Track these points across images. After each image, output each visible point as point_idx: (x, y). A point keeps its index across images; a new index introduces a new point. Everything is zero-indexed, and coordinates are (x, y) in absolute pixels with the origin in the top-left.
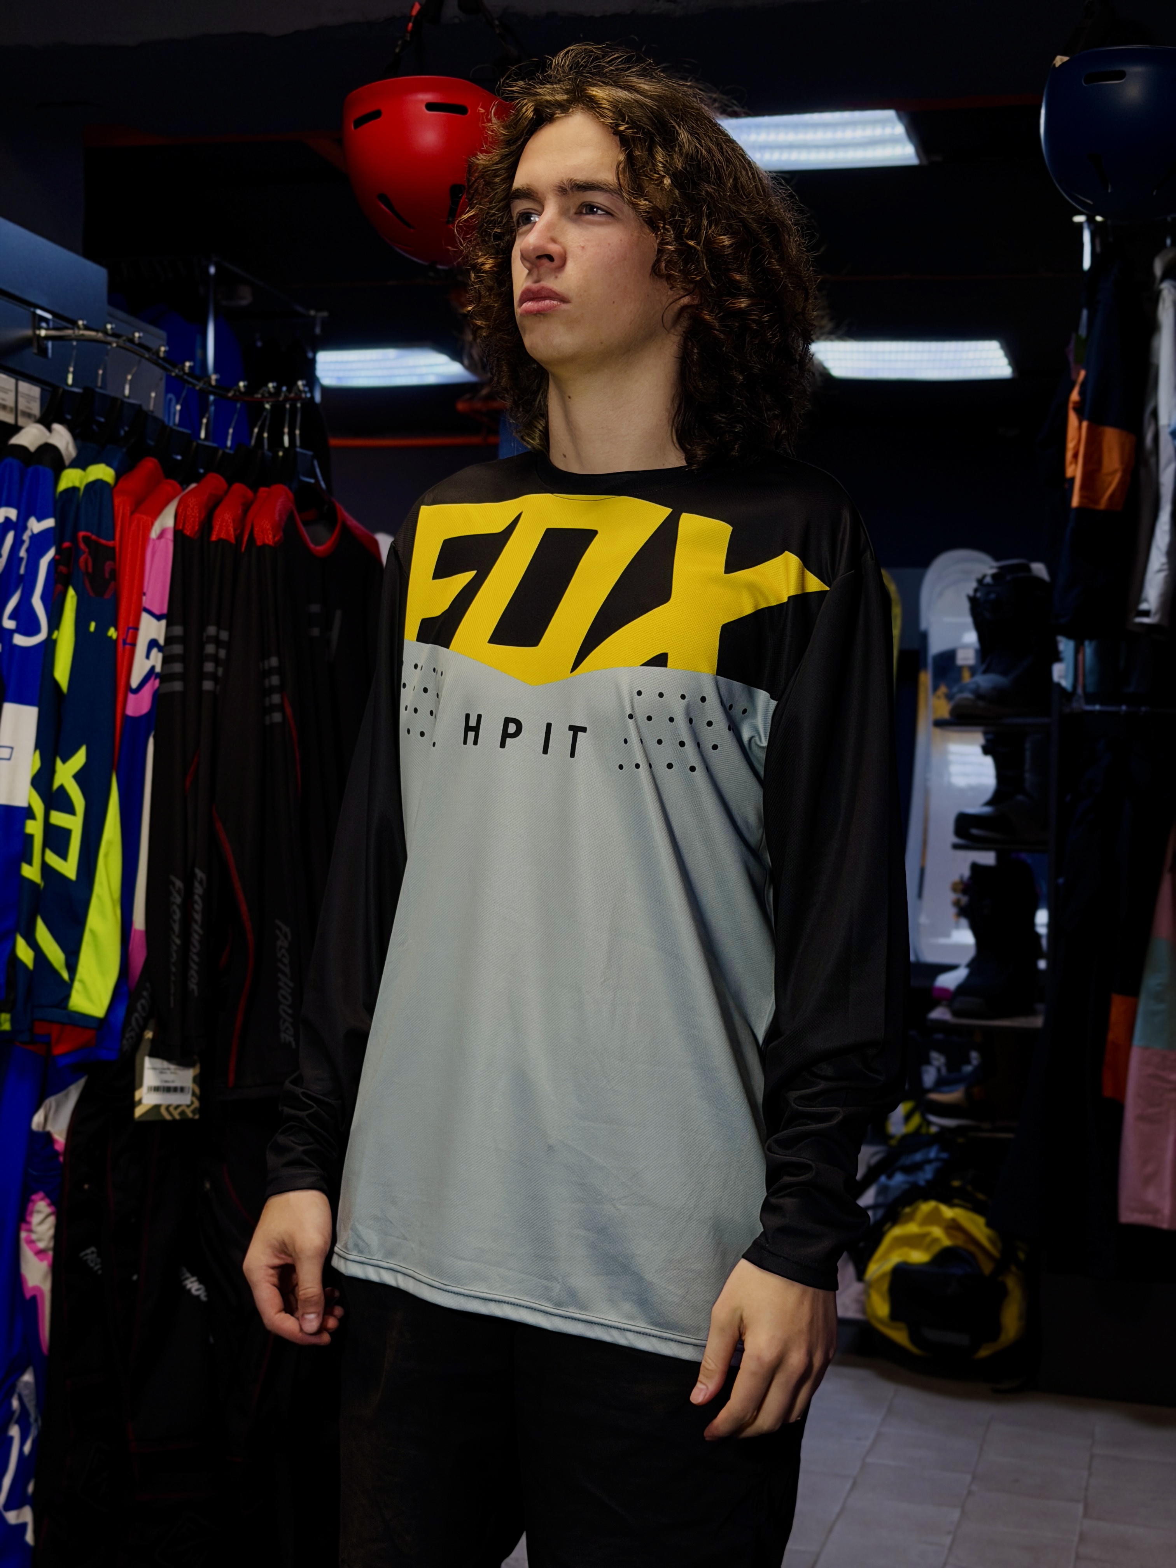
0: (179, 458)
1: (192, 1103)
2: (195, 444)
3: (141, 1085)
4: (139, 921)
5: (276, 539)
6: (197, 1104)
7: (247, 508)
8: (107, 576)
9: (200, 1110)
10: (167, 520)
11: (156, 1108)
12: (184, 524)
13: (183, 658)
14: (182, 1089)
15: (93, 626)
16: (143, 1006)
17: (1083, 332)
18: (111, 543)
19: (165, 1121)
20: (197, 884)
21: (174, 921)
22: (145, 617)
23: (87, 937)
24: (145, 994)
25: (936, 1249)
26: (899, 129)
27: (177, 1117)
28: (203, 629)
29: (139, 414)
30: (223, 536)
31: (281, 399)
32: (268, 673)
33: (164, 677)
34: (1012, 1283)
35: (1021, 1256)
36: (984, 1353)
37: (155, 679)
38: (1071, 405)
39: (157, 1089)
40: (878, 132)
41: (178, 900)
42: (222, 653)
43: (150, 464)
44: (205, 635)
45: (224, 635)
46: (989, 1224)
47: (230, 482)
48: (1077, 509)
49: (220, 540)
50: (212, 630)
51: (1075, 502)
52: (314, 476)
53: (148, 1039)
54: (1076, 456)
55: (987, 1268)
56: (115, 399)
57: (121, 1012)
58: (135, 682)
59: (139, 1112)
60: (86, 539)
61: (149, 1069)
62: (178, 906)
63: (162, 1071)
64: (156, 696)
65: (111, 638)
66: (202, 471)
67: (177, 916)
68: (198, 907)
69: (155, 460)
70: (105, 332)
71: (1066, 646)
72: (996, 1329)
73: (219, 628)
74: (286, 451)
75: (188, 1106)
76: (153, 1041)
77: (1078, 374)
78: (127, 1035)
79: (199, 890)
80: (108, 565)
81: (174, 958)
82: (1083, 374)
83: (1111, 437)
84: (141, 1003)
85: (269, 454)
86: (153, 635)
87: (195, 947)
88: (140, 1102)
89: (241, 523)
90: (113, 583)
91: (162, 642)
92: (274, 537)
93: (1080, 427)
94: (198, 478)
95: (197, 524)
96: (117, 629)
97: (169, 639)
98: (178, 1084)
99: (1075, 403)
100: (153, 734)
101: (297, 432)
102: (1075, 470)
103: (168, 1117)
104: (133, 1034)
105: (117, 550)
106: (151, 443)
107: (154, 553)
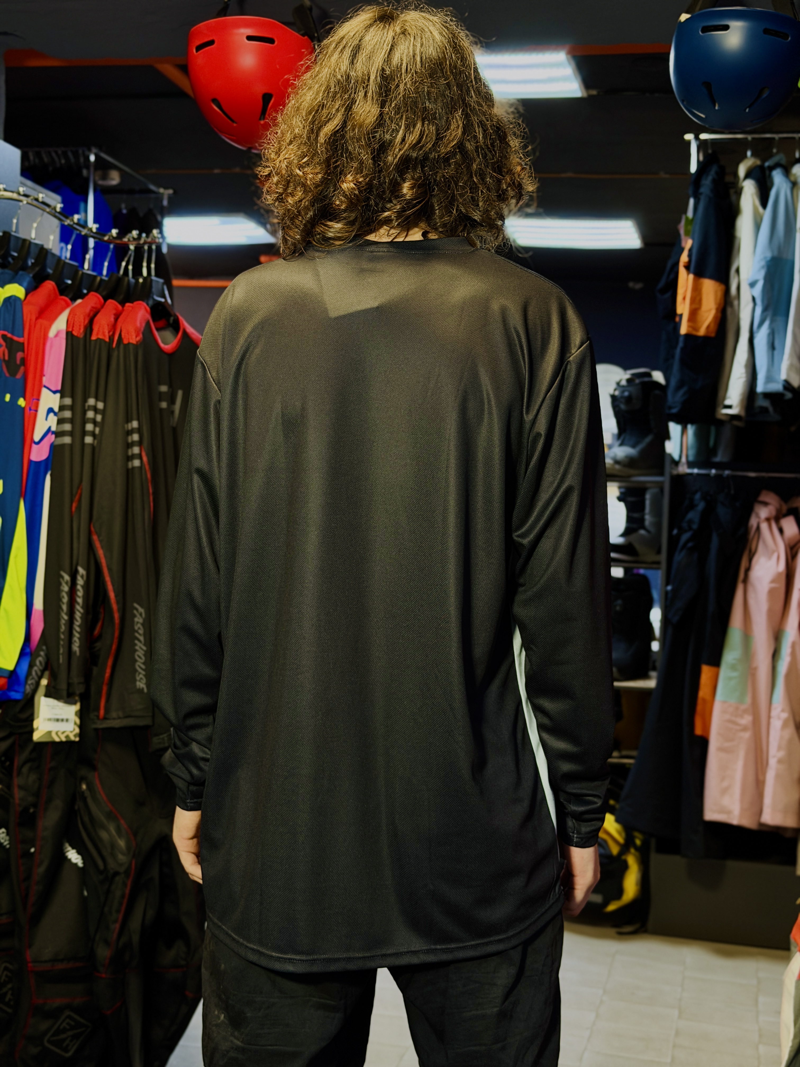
0: (69, 282)
1: (74, 730)
2: (80, 273)
3: (38, 717)
4: (38, 603)
5: (138, 339)
6: (77, 730)
7: (117, 317)
8: (18, 362)
9: (81, 735)
10: (61, 324)
11: (49, 733)
12: (73, 327)
13: (71, 421)
14: (67, 720)
15: (8, 397)
17: (690, 214)
18: (21, 340)
19: (54, 743)
22: (45, 391)
23: (2, 613)
26: (569, 71)
27: (64, 739)
28: (85, 400)
29: (42, 251)
30: (101, 337)
31: (142, 241)
32: (130, 432)
33: (58, 434)
34: (631, 860)
35: (638, 842)
36: (612, 907)
37: (52, 435)
38: (681, 264)
39: (50, 720)
40: (554, 72)
42: (99, 418)
43: (49, 286)
44: (87, 405)
45: (100, 405)
46: (616, 821)
47: (106, 299)
48: (685, 335)
49: (98, 339)
50: (91, 401)
51: (683, 330)
52: (164, 297)
53: (44, 685)
54: (684, 298)
55: (615, 850)
56: (24, 240)
57: (25, 667)
58: (37, 438)
59: (36, 736)
60: (4, 336)
61: (43, 705)
63: (54, 707)
64: (52, 447)
65: (20, 406)
66: (85, 291)
69: (53, 283)
70: (19, 194)
71: (674, 429)
72: (619, 892)
73: (97, 399)
74: (145, 279)
75: (71, 732)
77: (687, 242)
80: (20, 355)
82: (690, 242)
83: (708, 285)
85: (133, 280)
86: (50, 404)
88: (37, 729)
89: (114, 327)
90: (22, 368)
91: (56, 409)
92: (136, 337)
93: (687, 278)
94: (82, 296)
95: (82, 327)
96: (25, 399)
97: (62, 408)
98: (65, 717)
99: (685, 262)
100: (49, 473)
102: (684, 309)
103: (57, 739)
105: (26, 345)
106: (50, 271)
107: (51, 347)
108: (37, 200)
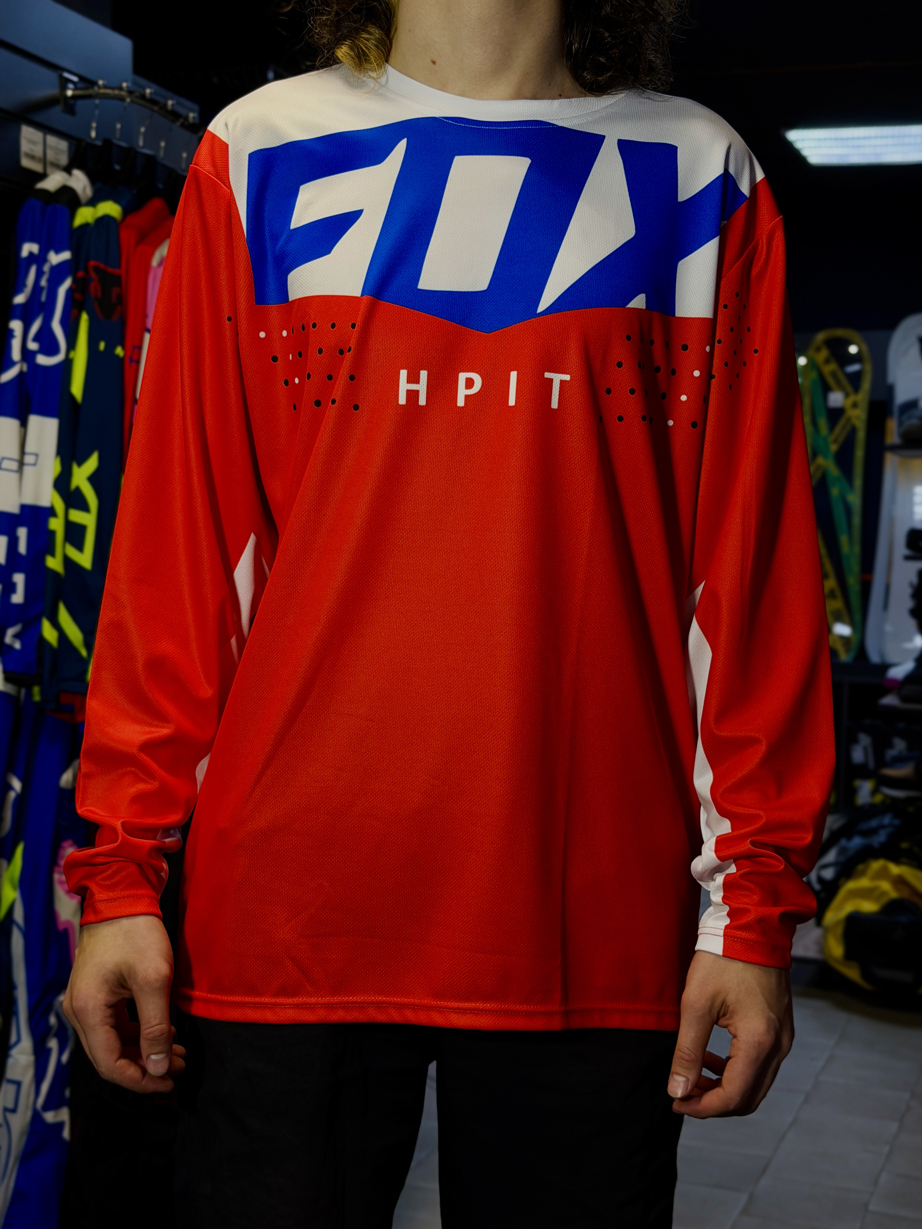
8: (114, 301)
15: (102, 346)
18: (118, 272)
25: (884, 900)
43: (157, 202)
60: (96, 269)
65: (117, 357)
69: (162, 201)
70: (121, 89)
80: (115, 291)
90: (119, 307)
96: (124, 348)
105: (123, 277)
106: (160, 186)
107: (154, 280)
108: (143, 97)
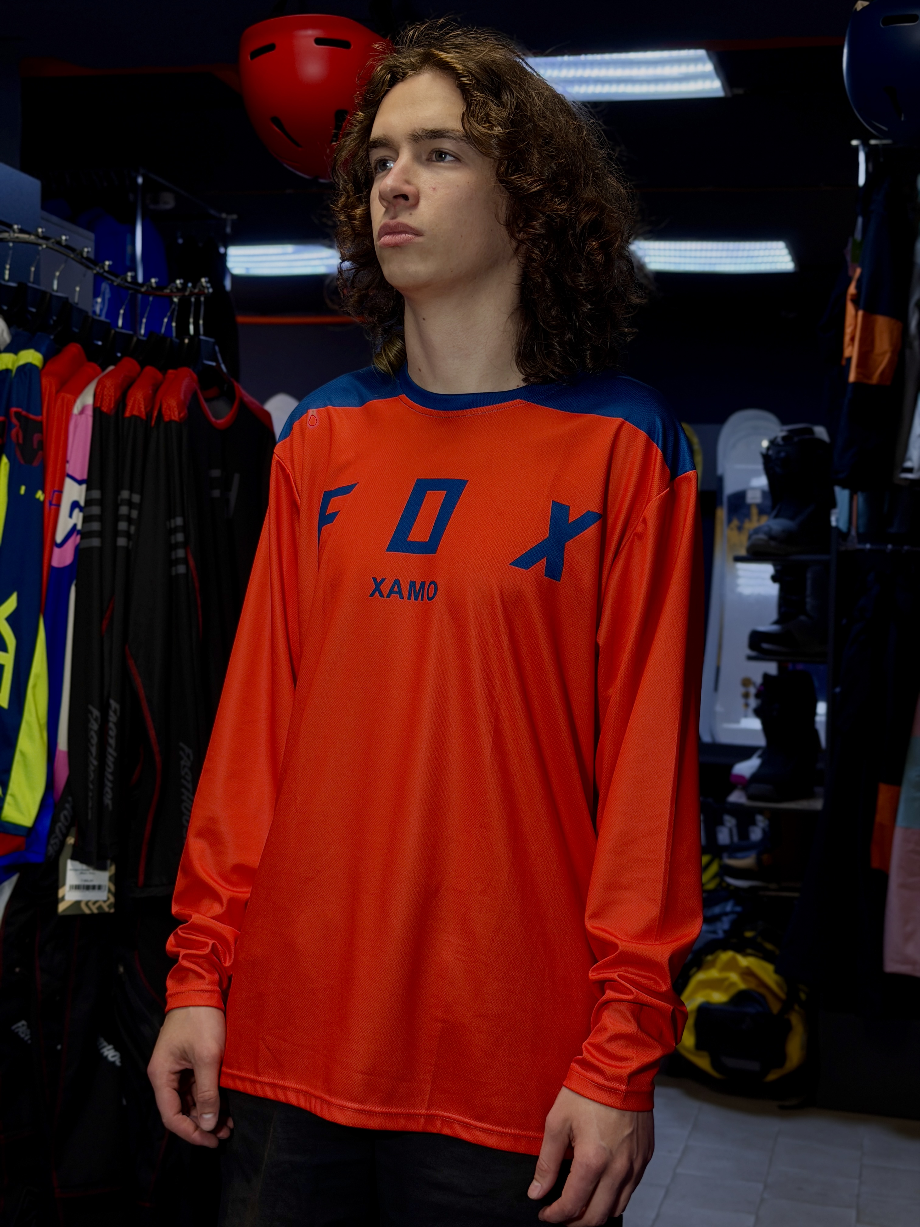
0: (100, 343)
1: (108, 899)
2: (113, 332)
3: (64, 884)
4: (63, 743)
5: (182, 415)
6: (112, 900)
7: (156, 389)
8: (35, 446)
9: (116, 905)
10: (87, 398)
11: (77, 903)
12: (102, 402)
13: (101, 518)
14: (100, 887)
15: (23, 490)
16: (65, 817)
17: (858, 236)
18: (39, 418)
19: (84, 916)
20: (111, 713)
21: (92, 745)
22: (68, 481)
23: (17, 757)
24: (67, 806)
25: (733, 991)
26: (709, 67)
27: (95, 911)
28: (117, 493)
29: (65, 305)
30: (135, 413)
31: (187, 293)
32: (173, 531)
33: (85, 534)
34: (795, 1019)
35: (803, 996)
36: (772, 1077)
37: (77, 534)
38: (849, 297)
39: (77, 887)
40: (692, 69)
41: (95, 726)
42: (135, 514)
43: (74, 349)
44: (119, 498)
45: (136, 498)
46: (777, 971)
47: (143, 365)
48: (855, 384)
49: (132, 416)
50: (125, 494)
51: (852, 377)
52: (216, 360)
53: (71, 844)
54: (852, 339)
55: (775, 1007)
56: (44, 293)
57: (48, 822)
58: (59, 538)
59: (62, 907)
60: (18, 414)
61: (71, 870)
62: (96, 732)
63: (82, 872)
64: (78, 551)
65: (38, 500)
66: (119, 355)
67: (95, 740)
68: (113, 733)
69: (79, 346)
70: (37, 235)
71: (842, 495)
72: (781, 1058)
73: (132, 491)
74: (191, 338)
75: (105, 902)
76: (74, 846)
77: (854, 271)
78: (52, 842)
79: (113, 718)
80: (37, 437)
81: (92, 776)
82: (858, 271)
83: (882, 323)
84: (65, 814)
85: (177, 341)
86: (75, 498)
87: (109, 767)
88: (63, 898)
89: (151, 401)
90: (40, 453)
91: (82, 503)
92: (179, 414)
93: (856, 316)
94: (115, 361)
95: (112, 402)
96: (44, 492)
97: (88, 502)
98: (96, 883)
99: (852, 295)
100: (74, 582)
101: (201, 322)
102: (852, 351)
103: (87, 911)
104: (56, 840)
105: (45, 424)
106: (75, 331)
107: (76, 427)
108: (59, 243)
